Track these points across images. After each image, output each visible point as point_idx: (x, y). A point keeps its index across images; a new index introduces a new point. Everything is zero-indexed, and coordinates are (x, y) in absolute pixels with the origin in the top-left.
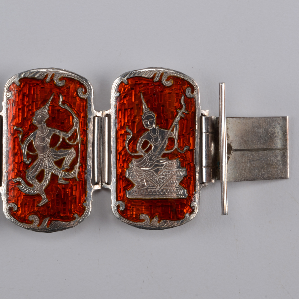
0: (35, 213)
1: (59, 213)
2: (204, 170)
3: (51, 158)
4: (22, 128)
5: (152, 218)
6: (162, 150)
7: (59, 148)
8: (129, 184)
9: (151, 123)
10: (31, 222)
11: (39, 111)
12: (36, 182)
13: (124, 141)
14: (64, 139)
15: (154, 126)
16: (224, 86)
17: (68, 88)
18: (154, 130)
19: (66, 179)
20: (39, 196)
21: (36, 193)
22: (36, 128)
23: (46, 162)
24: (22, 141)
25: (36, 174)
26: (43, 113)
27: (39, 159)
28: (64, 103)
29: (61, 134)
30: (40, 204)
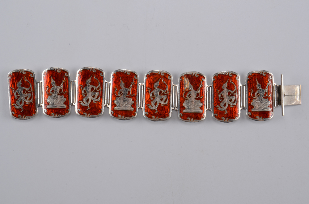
0: (223, 116)
1: (231, 116)
2: (275, 102)
3: (228, 99)
4: (219, 90)
5: (260, 117)
6: (263, 96)
7: (231, 96)
8: (252, 107)
9: (259, 88)
10: (222, 119)
11: (224, 84)
12: (224, 107)
13: (251, 93)
14: (232, 93)
15: (260, 88)
16: (283, 75)
17: (233, 77)
18: (260, 89)
19: (233, 106)
20: (224, 111)
21: (224, 110)
22: (223, 90)
23: (226, 100)
24: (219, 94)
25: (223, 104)
26: (226, 85)
27: (224, 100)
28: (232, 82)
29: (231, 92)
30: (225, 114)
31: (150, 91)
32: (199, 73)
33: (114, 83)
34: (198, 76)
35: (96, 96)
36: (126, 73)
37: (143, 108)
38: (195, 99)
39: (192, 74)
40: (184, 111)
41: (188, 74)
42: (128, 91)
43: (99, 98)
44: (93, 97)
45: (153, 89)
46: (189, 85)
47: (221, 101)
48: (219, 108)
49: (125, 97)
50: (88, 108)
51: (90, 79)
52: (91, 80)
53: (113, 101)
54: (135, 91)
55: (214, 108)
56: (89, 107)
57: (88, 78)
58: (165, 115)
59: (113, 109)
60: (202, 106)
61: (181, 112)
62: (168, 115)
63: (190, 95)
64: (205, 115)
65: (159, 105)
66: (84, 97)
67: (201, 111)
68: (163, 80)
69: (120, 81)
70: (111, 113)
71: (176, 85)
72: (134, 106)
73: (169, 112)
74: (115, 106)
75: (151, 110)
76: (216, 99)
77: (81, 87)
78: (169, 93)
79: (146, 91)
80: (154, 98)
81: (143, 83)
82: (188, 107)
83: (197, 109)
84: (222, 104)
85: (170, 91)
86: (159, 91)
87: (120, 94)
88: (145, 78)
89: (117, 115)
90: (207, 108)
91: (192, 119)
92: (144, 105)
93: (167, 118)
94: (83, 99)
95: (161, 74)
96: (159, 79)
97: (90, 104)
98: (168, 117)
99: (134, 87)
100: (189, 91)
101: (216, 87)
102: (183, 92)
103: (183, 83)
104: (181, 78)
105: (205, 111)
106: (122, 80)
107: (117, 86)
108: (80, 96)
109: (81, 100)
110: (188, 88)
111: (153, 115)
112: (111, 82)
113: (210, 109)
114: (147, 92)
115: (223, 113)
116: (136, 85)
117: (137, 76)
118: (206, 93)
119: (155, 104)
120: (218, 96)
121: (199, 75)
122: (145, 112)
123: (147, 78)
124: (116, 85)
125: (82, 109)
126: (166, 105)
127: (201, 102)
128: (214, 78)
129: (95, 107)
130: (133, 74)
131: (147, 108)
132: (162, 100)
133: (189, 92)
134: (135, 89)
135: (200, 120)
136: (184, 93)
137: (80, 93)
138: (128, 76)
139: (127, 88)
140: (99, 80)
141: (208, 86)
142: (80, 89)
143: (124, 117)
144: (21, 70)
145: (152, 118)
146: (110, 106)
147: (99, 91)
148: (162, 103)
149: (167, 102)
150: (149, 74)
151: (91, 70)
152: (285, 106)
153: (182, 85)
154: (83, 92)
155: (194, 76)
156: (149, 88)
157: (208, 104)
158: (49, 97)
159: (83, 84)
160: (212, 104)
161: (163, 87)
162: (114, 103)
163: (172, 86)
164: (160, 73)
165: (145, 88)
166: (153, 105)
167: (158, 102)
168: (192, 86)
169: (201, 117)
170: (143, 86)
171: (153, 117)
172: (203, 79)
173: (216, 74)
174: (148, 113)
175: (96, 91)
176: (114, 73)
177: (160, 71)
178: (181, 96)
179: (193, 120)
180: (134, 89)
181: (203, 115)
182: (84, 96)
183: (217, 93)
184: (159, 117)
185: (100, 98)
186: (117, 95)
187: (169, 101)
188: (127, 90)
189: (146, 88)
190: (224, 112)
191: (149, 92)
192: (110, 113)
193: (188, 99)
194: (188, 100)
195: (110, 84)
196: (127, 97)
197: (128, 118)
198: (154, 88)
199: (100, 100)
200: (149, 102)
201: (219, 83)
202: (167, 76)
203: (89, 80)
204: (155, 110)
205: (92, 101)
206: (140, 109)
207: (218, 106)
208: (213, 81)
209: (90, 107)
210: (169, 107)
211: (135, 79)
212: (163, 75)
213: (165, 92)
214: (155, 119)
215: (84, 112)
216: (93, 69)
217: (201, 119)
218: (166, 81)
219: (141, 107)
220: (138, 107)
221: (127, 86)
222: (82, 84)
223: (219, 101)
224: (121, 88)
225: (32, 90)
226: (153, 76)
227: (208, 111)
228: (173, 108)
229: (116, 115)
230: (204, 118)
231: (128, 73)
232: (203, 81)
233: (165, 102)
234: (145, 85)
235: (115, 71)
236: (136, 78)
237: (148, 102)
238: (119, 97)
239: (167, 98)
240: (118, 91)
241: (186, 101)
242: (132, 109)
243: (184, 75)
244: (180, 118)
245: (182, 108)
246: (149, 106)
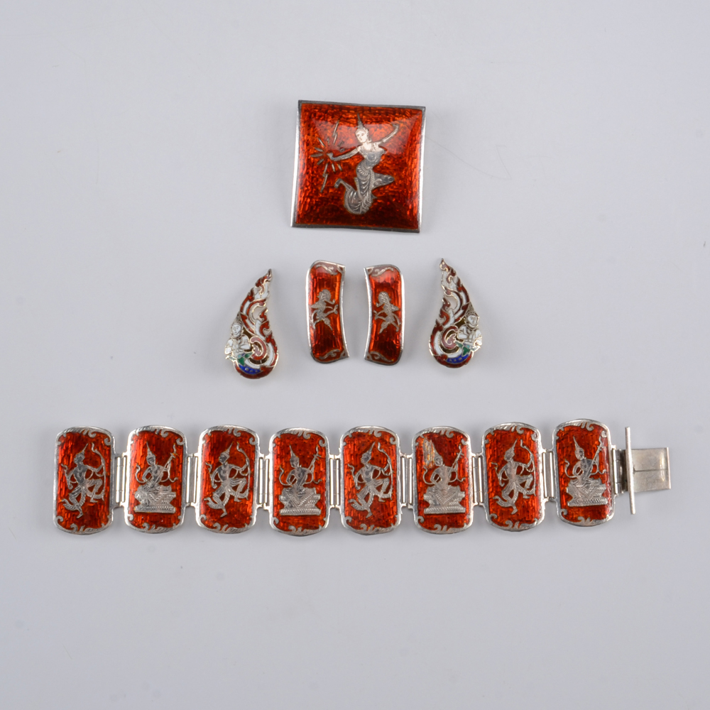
0: (509, 519)
1: (525, 518)
2: (616, 485)
3: (517, 482)
5: (586, 518)
6: (589, 473)
8: (569, 497)
9: (581, 456)
10: (507, 525)
11: (508, 451)
12: (509, 498)
13: (564, 468)
14: (525, 469)
15: (583, 457)
16: (629, 429)
17: (526, 435)
18: (583, 460)
19: (528, 495)
20: (511, 507)
21: (509, 505)
22: (506, 462)
23: (514, 485)
24: (498, 472)
25: (508, 493)
26: (511, 452)
27: (510, 483)
28: (524, 445)
29: (523, 466)
30: (513, 513)
31: (353, 471)
32: (454, 430)
33: (277, 458)
34: (453, 435)
35: (240, 488)
36: (302, 435)
37: (341, 508)
38: (449, 484)
39: (440, 432)
40: (427, 511)
41: (430, 433)
42: (306, 473)
43: (247, 493)
44: (235, 488)
45: (359, 466)
46: (434, 455)
47: (502, 486)
48: (500, 502)
49: (301, 487)
50: (223, 513)
51: (228, 451)
52: (230, 454)
53: (276, 497)
54: (321, 473)
55: (489, 502)
56: (224, 510)
57: (224, 450)
58: (387, 522)
59: (277, 515)
60: (464, 499)
61: (420, 512)
62: (394, 521)
63: (437, 476)
64: (471, 516)
65: (374, 501)
66: (215, 490)
67: (462, 509)
68: (379, 447)
69: (289, 453)
70: (274, 521)
71: (408, 456)
72: (321, 504)
73: (397, 514)
74: (282, 506)
75: (359, 512)
76: (493, 481)
77: (209, 467)
78: (394, 473)
79: (346, 471)
80: (362, 485)
81: (338, 454)
82: (435, 501)
83: (454, 505)
84: (505, 494)
85: (395, 470)
86: (371, 470)
87: (291, 480)
88: (342, 444)
89: (287, 527)
90: (474, 502)
91: (445, 527)
92: (342, 502)
93: (393, 526)
94: (212, 494)
95: (375, 434)
96: (371, 444)
97: (228, 504)
98: (394, 524)
99: (319, 465)
100: (435, 467)
101: (491, 456)
102: (422, 470)
103: (421, 452)
104: (416, 441)
105: (472, 507)
106: (294, 452)
107: (284, 464)
108: (205, 488)
109: (208, 496)
110: (432, 462)
111: (363, 522)
112: (270, 457)
113: (481, 504)
114: (348, 474)
115: (508, 511)
116: (323, 461)
117: (324, 441)
118: (471, 470)
119: (367, 498)
120: (497, 477)
121: (454, 432)
122: (345, 516)
123: (345, 443)
124: (281, 461)
125: (211, 516)
126: (388, 500)
127: (462, 490)
128: (486, 438)
129: (239, 511)
130: (316, 438)
131: (349, 508)
132: (379, 488)
133: (436, 470)
134: (322, 469)
135: (461, 529)
136: (425, 473)
137: (206, 481)
138: (306, 442)
139: (304, 467)
140: (247, 452)
141: (474, 455)
142: (207, 471)
143: (302, 531)
144: (85, 429)
145: (360, 529)
146: (270, 508)
147: (247, 477)
148: (381, 495)
149: (390, 493)
150: (350, 436)
151: (230, 432)
152: (635, 493)
153: (419, 455)
154: (213, 479)
155: (445, 435)
156: (351, 464)
157: (475, 494)
158: (140, 487)
159: (213, 462)
160: (486, 493)
161: (380, 462)
162: (278, 500)
163: (399, 459)
164: (373, 432)
165: (342, 465)
166: (362, 501)
167: (372, 495)
168: (440, 457)
169: (463, 522)
170: (338, 461)
171: (363, 525)
172: (463, 441)
173: (491, 429)
174: (352, 518)
175: (239, 476)
176: (277, 437)
177: (372, 429)
178: (419, 480)
179: (448, 528)
180: (320, 469)
181: (467, 517)
182: (215, 487)
183: (494, 469)
184: (376, 526)
185: (249, 491)
186: (284, 482)
187: (395, 490)
188: (305, 471)
189: (345, 465)
190: (510, 510)
191: (351, 474)
192: (271, 522)
193: (433, 485)
194: (433, 488)
195: (269, 460)
196: (305, 486)
197: (311, 531)
198: (362, 465)
199: (249, 497)
200: (353, 495)
201: (498, 448)
202: (388, 437)
203: (226, 454)
204: (365, 512)
205: (232, 497)
206: (334, 511)
207: (497, 497)
208: (486, 445)
209: (227, 510)
210: (395, 503)
211: (321, 447)
212: (378, 435)
213: (385, 472)
214: (367, 530)
215: (214, 522)
216: (233, 429)
217: (463, 526)
218: (385, 449)
219: (337, 506)
220: (331, 507)
221: (305, 463)
222: (210, 462)
223: (498, 486)
224: (293, 468)
225: (104, 473)
226: (359, 439)
227: (478, 508)
228: (405, 505)
229: (284, 526)
230: (471, 524)
231: (305, 436)
232: (463, 446)
233: (386, 492)
234: (341, 460)
235: (278, 433)
236: (323, 445)
237: (351, 494)
238: (289, 486)
239: (390, 484)
240: (285, 475)
241: (429, 488)
242: (318, 511)
243: (423, 435)
244: (419, 526)
245: (422, 504)
246: (353, 503)
